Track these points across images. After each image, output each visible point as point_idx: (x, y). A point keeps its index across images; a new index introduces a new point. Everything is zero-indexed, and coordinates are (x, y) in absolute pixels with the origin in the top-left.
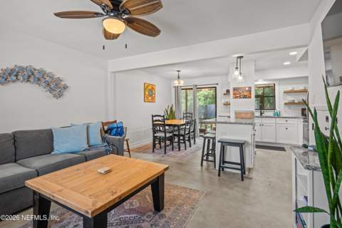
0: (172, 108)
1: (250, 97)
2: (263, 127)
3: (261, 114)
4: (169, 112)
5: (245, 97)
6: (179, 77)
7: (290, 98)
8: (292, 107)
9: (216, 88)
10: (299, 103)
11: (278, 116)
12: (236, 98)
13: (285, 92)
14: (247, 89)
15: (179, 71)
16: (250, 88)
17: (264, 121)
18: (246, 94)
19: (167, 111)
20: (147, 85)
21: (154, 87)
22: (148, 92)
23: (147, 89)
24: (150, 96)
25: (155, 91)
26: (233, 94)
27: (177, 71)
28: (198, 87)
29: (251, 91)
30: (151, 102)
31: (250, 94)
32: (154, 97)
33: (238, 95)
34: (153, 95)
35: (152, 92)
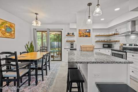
0: (31, 43)
4: (29, 46)
6: (37, 19)
13: (96, 36)
14: (88, 31)
15: (37, 14)
16: (90, 30)
18: (87, 34)
19: (27, 46)
20: (3, 21)
21: (13, 25)
22: (4, 28)
23: (3, 25)
24: (8, 32)
25: (14, 29)
26: (79, 34)
27: (35, 13)
28: (50, 30)
29: (90, 32)
30: (9, 38)
31: (90, 34)
32: (14, 34)
33: (82, 35)
34: (13, 32)
35: (11, 29)
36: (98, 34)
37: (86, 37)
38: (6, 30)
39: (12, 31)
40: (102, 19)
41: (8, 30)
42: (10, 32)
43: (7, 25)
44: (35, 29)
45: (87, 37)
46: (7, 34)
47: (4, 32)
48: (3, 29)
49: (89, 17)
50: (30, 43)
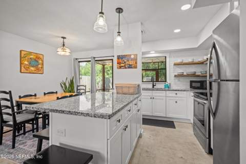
1: (136, 67)
2: (153, 100)
3: (153, 86)
4: (67, 85)
5: (130, 67)
6: (64, 45)
7: (179, 70)
8: (182, 79)
9: (112, 60)
10: (188, 76)
11: (168, 88)
12: (120, 67)
13: (175, 64)
14: (133, 57)
15: (64, 38)
16: (136, 55)
17: (155, 93)
18: (131, 63)
19: (65, 84)
20: (26, 52)
21: (41, 57)
22: (28, 61)
23: (27, 58)
24: (33, 66)
25: (43, 61)
26: (118, 63)
27: (62, 37)
28: (96, 59)
29: (137, 59)
30: (35, 73)
31: (136, 63)
32: (41, 68)
33: (123, 65)
34: (40, 66)
35: (37, 62)
36: (179, 60)
37: (129, 68)
38: (30, 63)
39: (39, 64)
40: (177, 31)
41: (33, 63)
42: (36, 66)
43: (31, 57)
44: (76, 59)
45: (132, 68)
46: (32, 69)
47: (27, 66)
48: (26, 63)
49: (119, 32)
50: (69, 80)
